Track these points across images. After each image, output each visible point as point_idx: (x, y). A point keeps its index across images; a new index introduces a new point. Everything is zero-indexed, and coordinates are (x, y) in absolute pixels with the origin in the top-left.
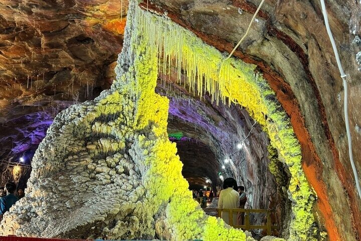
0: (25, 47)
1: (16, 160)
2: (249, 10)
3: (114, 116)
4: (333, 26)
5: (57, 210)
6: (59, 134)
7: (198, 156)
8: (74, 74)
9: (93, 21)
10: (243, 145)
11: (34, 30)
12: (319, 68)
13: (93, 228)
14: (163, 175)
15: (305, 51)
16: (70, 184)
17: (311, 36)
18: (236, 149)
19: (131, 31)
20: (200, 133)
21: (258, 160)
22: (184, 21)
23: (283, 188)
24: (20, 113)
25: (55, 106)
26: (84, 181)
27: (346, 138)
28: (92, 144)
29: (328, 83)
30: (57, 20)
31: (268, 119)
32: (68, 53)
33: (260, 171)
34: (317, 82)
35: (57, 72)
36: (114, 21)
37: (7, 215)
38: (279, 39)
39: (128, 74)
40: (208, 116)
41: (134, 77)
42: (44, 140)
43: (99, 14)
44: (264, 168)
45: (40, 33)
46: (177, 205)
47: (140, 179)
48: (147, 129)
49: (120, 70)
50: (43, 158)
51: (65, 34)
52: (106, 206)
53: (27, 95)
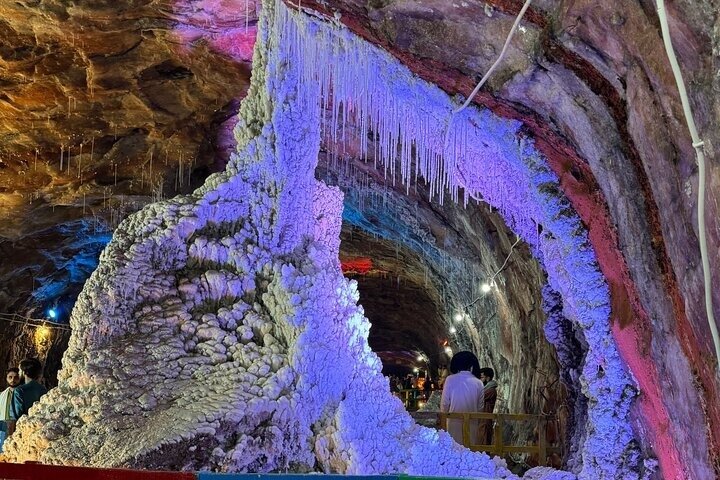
0: (54, 86)
1: (41, 314)
2: (506, 9)
3: (234, 226)
4: (679, 41)
5: (122, 414)
6: (124, 262)
7: (402, 309)
8: (154, 142)
9: (190, 32)
10: (492, 285)
11: (71, 52)
12: (648, 128)
13: (193, 448)
14: (331, 345)
15: (621, 92)
16: (146, 361)
17: (633, 60)
18: (478, 294)
19: (266, 54)
20: (406, 261)
21: (522, 316)
22: (375, 32)
23: (571, 372)
24: (47, 220)
25: (117, 206)
26: (174, 356)
27: (699, 270)
28: (190, 282)
29: (666, 160)
30: (119, 31)
31: (543, 232)
32: (140, 98)
33: (526, 337)
34: (643, 156)
35: (119, 138)
36: (233, 32)
37: (24, 422)
38: (568, 67)
39: (258, 139)
40: (422, 226)
41: (273, 147)
42: (95, 273)
43: (202, 18)
44: (535, 331)
45: (84, 58)
46: (357, 405)
47: (285, 353)
48: (299, 253)
49: (245, 133)
50: (92, 310)
51: (134, 59)
52: (217, 406)
53: (61, 185)
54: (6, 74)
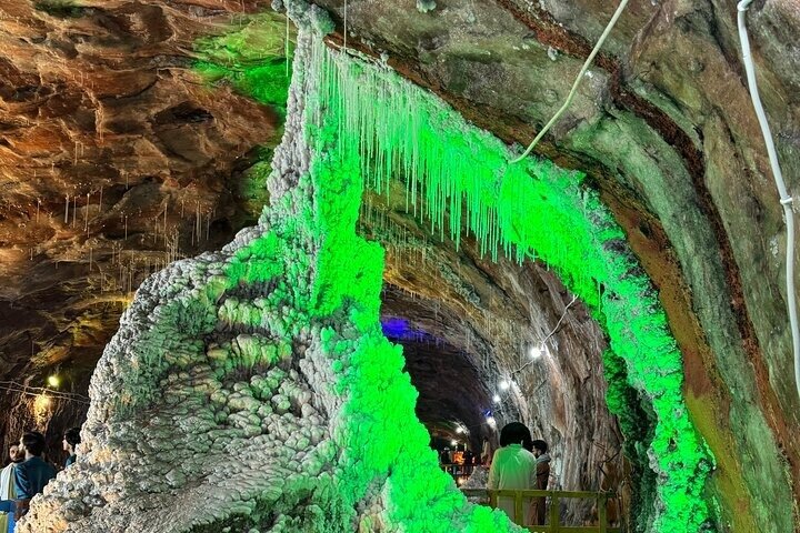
0: (59, 130)
1: (40, 382)
2: (572, 52)
3: (267, 286)
4: (765, 90)
5: (148, 492)
6: (148, 325)
7: (440, 375)
8: (169, 192)
9: (210, 71)
10: (542, 349)
11: (80, 92)
12: (728, 182)
13: (227, 529)
14: (376, 416)
15: (697, 144)
16: (173, 434)
17: (712, 109)
18: (527, 359)
19: (302, 97)
20: (445, 323)
21: (577, 384)
22: (425, 75)
23: (636, 445)
24: (50, 278)
25: (126, 262)
26: (203, 428)
27: (786, 334)
28: (220, 347)
29: (748, 216)
30: (132, 70)
31: (606, 293)
32: (154, 143)
33: (581, 407)
34: (722, 212)
35: (130, 187)
36: (256, 72)
38: (639, 115)
39: (295, 191)
40: (465, 285)
41: (311, 199)
42: (115, 338)
43: (224, 57)
44: (590, 400)
45: (93, 99)
46: (405, 481)
47: (325, 424)
48: (339, 316)
49: (279, 184)
50: (114, 378)
51: (148, 101)
52: (252, 483)
53: (66, 239)
54: (7, 117)
